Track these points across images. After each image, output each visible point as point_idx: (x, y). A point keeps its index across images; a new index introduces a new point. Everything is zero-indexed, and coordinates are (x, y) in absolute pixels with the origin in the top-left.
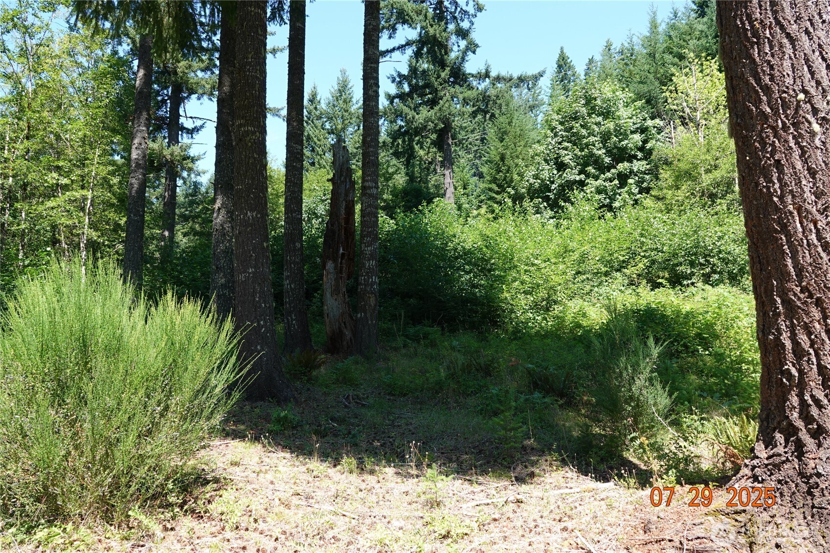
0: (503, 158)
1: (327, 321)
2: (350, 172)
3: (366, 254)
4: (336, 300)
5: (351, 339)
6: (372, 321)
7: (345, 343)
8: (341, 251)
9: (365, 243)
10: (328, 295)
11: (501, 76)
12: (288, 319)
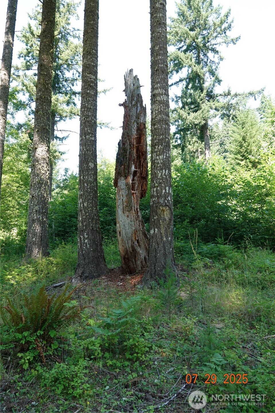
0: (244, 139)
1: (119, 238)
2: (139, 97)
3: (158, 163)
4: (128, 216)
5: (145, 258)
6: (167, 237)
7: (139, 262)
8: (133, 168)
9: (157, 152)
10: (119, 211)
11: (237, 93)
12: (80, 238)
